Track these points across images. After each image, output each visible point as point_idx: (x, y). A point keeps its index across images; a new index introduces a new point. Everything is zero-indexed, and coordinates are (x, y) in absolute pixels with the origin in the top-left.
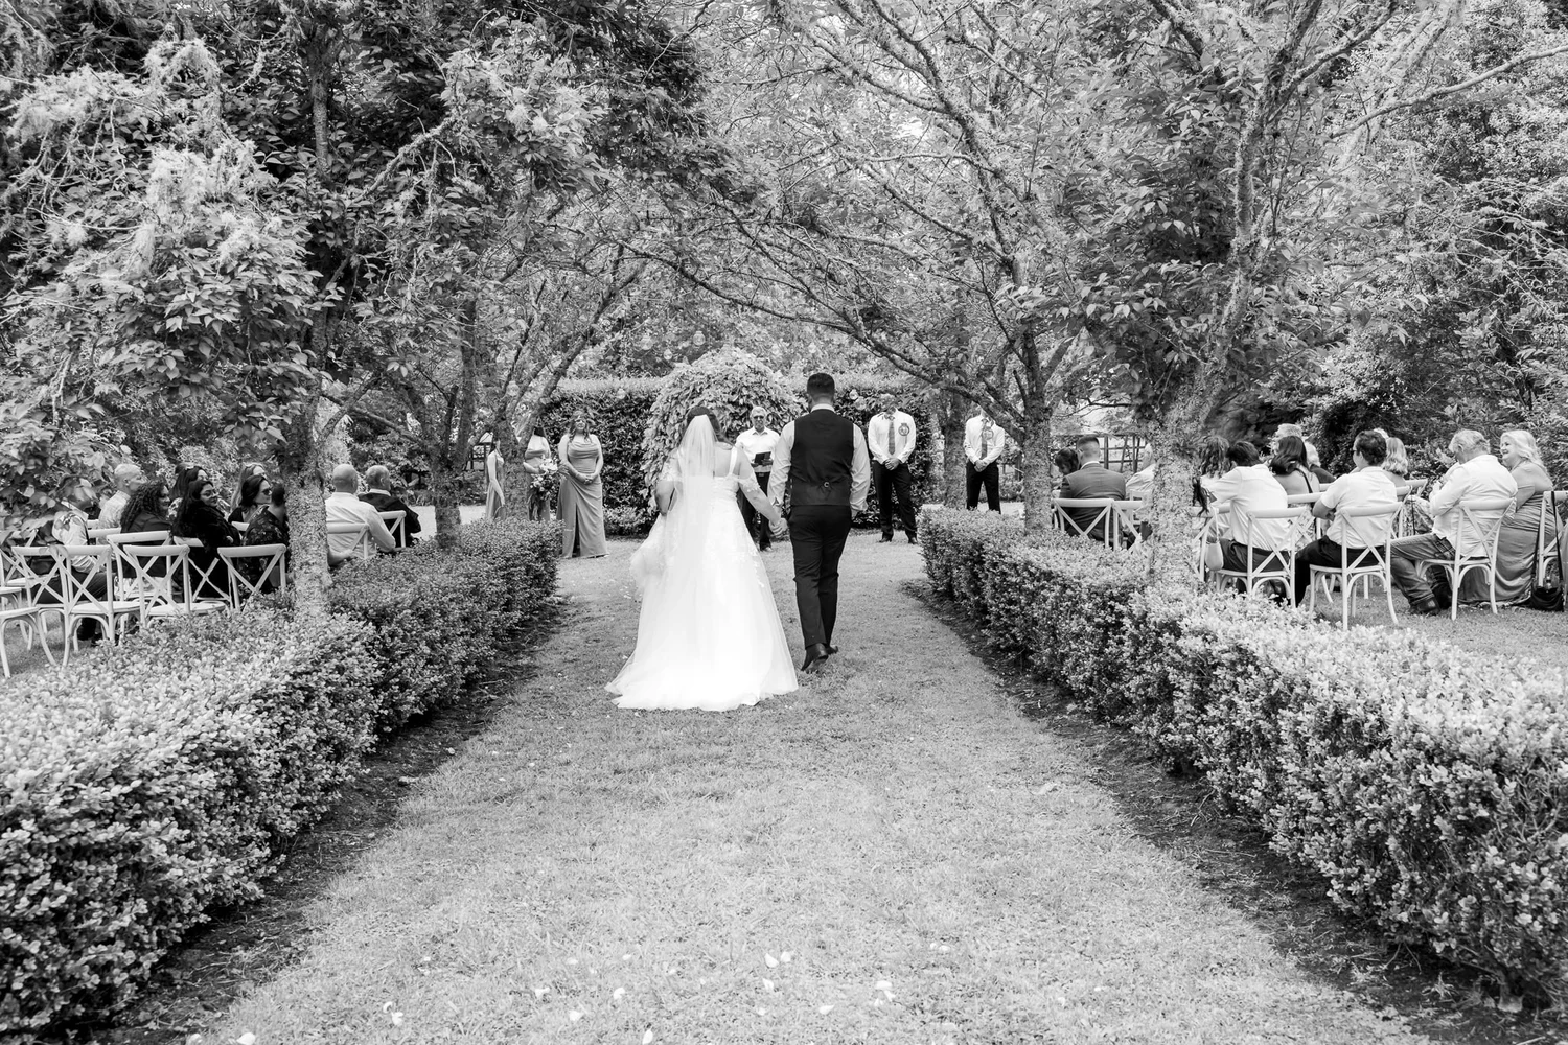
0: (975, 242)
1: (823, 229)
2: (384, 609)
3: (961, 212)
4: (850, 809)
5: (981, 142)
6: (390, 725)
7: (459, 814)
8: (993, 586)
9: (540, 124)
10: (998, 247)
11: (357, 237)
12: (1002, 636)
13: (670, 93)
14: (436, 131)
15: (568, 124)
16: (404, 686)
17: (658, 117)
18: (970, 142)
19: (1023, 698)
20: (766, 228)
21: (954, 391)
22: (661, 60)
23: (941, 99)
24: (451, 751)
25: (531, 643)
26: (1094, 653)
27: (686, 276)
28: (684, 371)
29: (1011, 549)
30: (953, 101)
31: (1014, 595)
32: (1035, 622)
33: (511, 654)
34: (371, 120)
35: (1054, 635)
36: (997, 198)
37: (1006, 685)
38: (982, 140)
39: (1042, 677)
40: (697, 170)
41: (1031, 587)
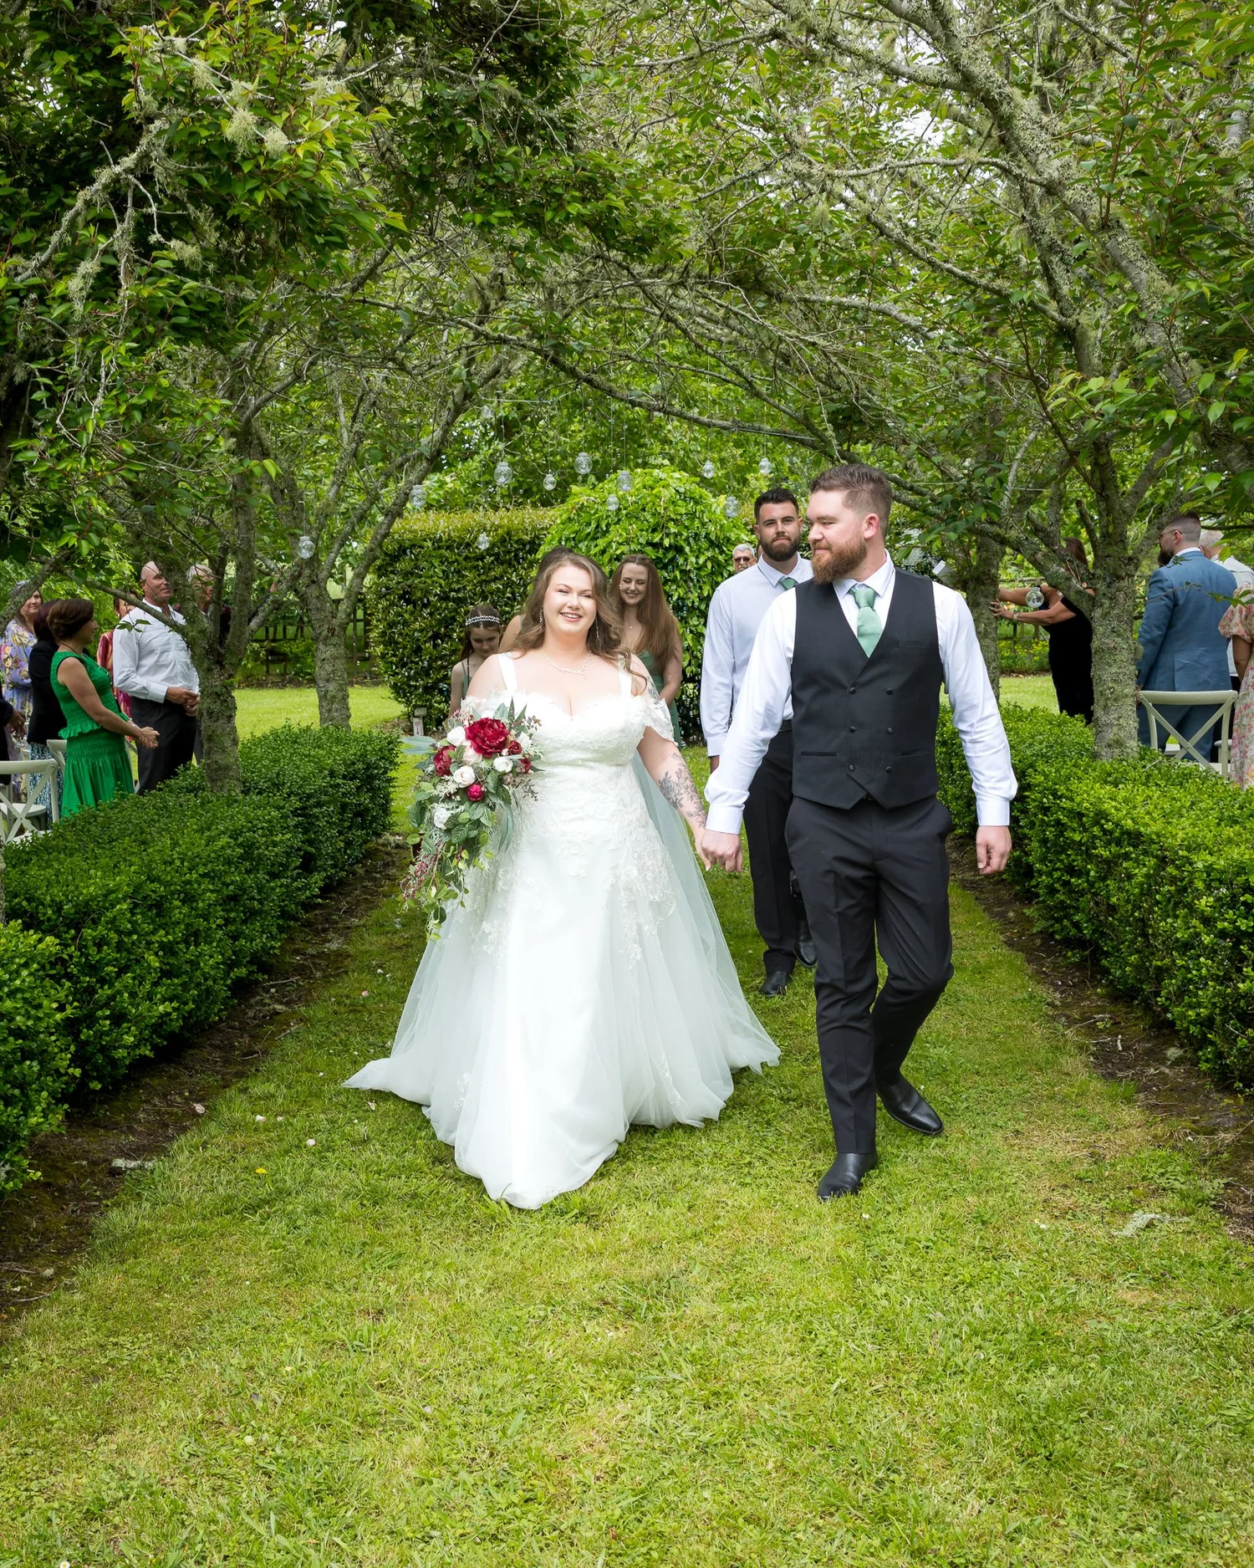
0: (1014, 300)
1: (774, 288)
2: (87, 904)
3: (992, 253)
4: (803, 1249)
5: (1025, 136)
6: (99, 1079)
7: (183, 1237)
8: (1044, 841)
9: (275, 139)
10: (1052, 307)
11: (21, 336)
12: (1059, 920)
13: (523, 87)
14: (129, 161)
15: (321, 139)
16: (118, 1019)
17: (501, 127)
18: (1005, 138)
19: (1092, 1030)
20: (682, 292)
21: (981, 533)
22: (505, 31)
23: (955, 66)
24: (199, 1108)
25: (350, 912)
26: (1216, 979)
27: (563, 368)
28: (583, 499)
29: (1074, 784)
30: (975, 69)
31: (1078, 862)
32: (1112, 909)
33: (317, 933)
34: (50, 151)
35: (1145, 935)
36: (1050, 227)
37: (1065, 1005)
38: (1027, 134)
39: (1124, 995)
40: (561, 206)
41: (1105, 853)
